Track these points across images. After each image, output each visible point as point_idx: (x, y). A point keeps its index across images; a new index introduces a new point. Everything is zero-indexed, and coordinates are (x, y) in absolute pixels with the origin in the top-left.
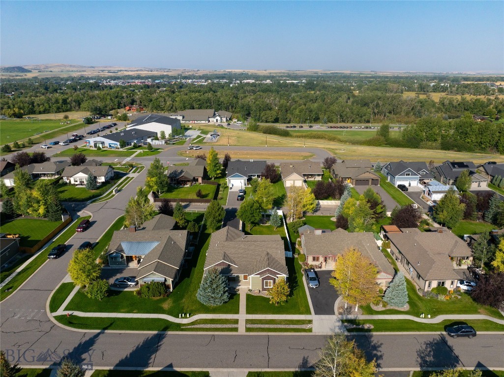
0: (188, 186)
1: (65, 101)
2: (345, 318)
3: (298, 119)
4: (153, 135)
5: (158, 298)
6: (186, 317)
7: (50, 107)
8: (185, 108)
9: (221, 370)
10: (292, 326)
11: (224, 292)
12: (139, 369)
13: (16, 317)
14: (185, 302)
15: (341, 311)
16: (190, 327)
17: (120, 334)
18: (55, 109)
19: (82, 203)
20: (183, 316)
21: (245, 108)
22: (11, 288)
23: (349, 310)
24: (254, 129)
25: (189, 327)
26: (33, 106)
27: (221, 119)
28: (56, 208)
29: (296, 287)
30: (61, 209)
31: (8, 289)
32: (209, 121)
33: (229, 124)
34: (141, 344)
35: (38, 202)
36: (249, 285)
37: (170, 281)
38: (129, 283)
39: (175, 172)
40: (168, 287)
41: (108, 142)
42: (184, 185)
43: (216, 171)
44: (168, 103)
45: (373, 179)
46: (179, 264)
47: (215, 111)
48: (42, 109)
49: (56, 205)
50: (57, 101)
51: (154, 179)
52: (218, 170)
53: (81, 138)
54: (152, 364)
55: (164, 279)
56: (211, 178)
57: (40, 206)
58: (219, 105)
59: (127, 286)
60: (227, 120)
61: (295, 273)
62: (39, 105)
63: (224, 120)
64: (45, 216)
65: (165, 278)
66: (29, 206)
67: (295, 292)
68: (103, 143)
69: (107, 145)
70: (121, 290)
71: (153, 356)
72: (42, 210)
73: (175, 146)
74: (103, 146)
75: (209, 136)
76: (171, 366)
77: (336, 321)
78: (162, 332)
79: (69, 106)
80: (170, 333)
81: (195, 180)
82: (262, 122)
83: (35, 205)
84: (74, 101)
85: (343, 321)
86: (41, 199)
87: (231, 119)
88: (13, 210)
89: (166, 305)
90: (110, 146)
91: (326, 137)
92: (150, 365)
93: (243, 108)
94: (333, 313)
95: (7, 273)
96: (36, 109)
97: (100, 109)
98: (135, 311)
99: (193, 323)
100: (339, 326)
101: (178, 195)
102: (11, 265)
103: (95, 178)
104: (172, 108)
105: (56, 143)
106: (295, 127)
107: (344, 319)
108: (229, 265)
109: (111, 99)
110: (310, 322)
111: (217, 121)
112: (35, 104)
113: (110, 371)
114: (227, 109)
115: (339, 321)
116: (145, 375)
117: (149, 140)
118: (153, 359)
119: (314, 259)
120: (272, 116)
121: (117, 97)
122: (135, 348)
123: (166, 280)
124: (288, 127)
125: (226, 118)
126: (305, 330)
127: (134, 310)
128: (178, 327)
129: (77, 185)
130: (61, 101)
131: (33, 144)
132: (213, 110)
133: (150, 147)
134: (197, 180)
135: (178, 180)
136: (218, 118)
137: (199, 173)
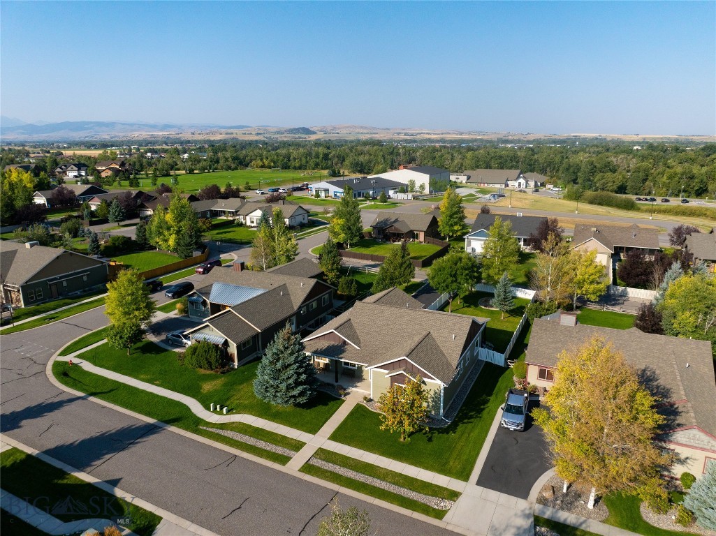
0: (400, 243)
2: (548, 514)
3: (664, 189)
4: (403, 189)
5: (208, 372)
6: (221, 413)
8: (478, 166)
9: (186, 524)
10: (405, 492)
11: (297, 383)
12: (66, 468)
13: (16, 351)
14: (243, 389)
15: (548, 494)
16: (213, 430)
17: (104, 407)
19: (239, 245)
20: (218, 410)
21: (571, 170)
22: (54, 318)
23: (571, 499)
24: (577, 197)
25: (210, 430)
26: (289, 160)
27: (527, 183)
28: (189, 240)
29: (472, 420)
30: (196, 243)
31: (51, 319)
32: (507, 185)
33: (537, 191)
34: (114, 431)
35: (169, 229)
37: (233, 349)
38: (184, 341)
39: (387, 220)
40: (231, 358)
41: (334, 189)
42: (395, 241)
43: (452, 225)
44: (456, 162)
46: (267, 325)
47: (521, 173)
48: (297, 164)
49: (191, 237)
51: (340, 222)
52: (456, 224)
53: (307, 187)
54: (92, 468)
55: (223, 340)
56: (444, 238)
57: (171, 235)
58: (530, 165)
59: (181, 345)
60: (536, 186)
61: (490, 394)
62: (295, 159)
63: (532, 184)
64: (175, 250)
65: (226, 340)
67: (461, 428)
68: (327, 191)
69: (331, 194)
70: (169, 348)
71: (107, 457)
72: (171, 242)
73: (425, 202)
74: (327, 195)
76: (115, 483)
77: (519, 513)
78: (161, 424)
80: (173, 429)
81: (412, 235)
82: (596, 190)
83: (166, 233)
84: (337, 157)
85: (537, 521)
86: (173, 224)
87: (543, 185)
88: (146, 239)
89: (209, 386)
90: (335, 195)
91: (708, 213)
92: (89, 469)
93: (568, 169)
94: (524, 494)
95: (70, 301)
97: (362, 165)
98: (158, 383)
99: (222, 426)
100: (519, 528)
101: (376, 251)
102: (83, 294)
104: (460, 168)
105: (275, 190)
106: (653, 200)
107: (546, 516)
108: (345, 341)
109: (384, 156)
110: (454, 495)
111: (519, 185)
113: (29, 456)
114: (543, 171)
115: (528, 516)
116: (65, 481)
117: (391, 193)
118: (104, 460)
119: (543, 374)
120: (614, 182)
121: (392, 153)
122: (98, 434)
123: (226, 344)
124: (640, 199)
125: (536, 182)
126: (426, 510)
127: (156, 380)
128: (195, 424)
129: (252, 227)
130: (321, 156)
131: (250, 189)
132: (519, 171)
133: (385, 198)
134: (417, 237)
135: (384, 233)
136: (522, 181)
137: (421, 225)
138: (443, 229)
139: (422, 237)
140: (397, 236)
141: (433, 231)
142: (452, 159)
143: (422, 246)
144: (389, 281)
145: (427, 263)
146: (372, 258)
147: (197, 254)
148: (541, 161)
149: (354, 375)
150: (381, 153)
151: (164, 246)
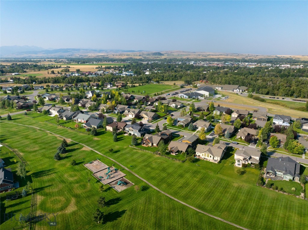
0: (202, 112)
1: (176, 76)
4: (202, 95)
7: (169, 78)
8: (226, 83)
11: (192, 128)
14: (186, 129)
18: (171, 79)
19: (173, 111)
24: (251, 96)
25: (184, 132)
27: (239, 90)
29: (209, 132)
32: (233, 91)
33: (242, 93)
36: (200, 129)
37: (184, 125)
38: (177, 125)
39: (199, 107)
40: (184, 126)
41: (185, 96)
44: (219, 80)
45: (264, 119)
46: (187, 123)
48: (166, 79)
49: (167, 110)
50: (173, 76)
51: (191, 108)
52: (212, 108)
53: (177, 93)
56: (210, 111)
58: (243, 83)
60: (242, 91)
62: (165, 77)
63: (241, 91)
64: (164, 112)
66: (161, 109)
68: (183, 96)
70: (175, 125)
72: (163, 111)
73: (207, 100)
75: (224, 98)
78: (180, 131)
79: (177, 78)
81: (204, 110)
83: (162, 109)
84: (179, 76)
86: (164, 108)
89: (182, 129)
96: (164, 79)
97: (188, 81)
101: (198, 113)
103: (177, 106)
104: (220, 83)
105: (169, 94)
106: (274, 98)
108: (196, 125)
109: (195, 76)
111: (237, 91)
112: (164, 77)
117: (199, 97)
121: (198, 75)
124: (270, 98)
127: (176, 128)
129: (172, 107)
132: (238, 86)
133: (198, 99)
134: (205, 110)
135: (199, 110)
136: (238, 90)
137: (206, 108)
138: (210, 109)
139: (206, 111)
140: (201, 110)
141: (208, 110)
142: (218, 79)
143: (206, 112)
144: (200, 118)
145: (206, 116)
146: (197, 115)
147: (168, 113)
148: (246, 82)
149: (197, 128)
150: (194, 75)
151: (161, 111)
